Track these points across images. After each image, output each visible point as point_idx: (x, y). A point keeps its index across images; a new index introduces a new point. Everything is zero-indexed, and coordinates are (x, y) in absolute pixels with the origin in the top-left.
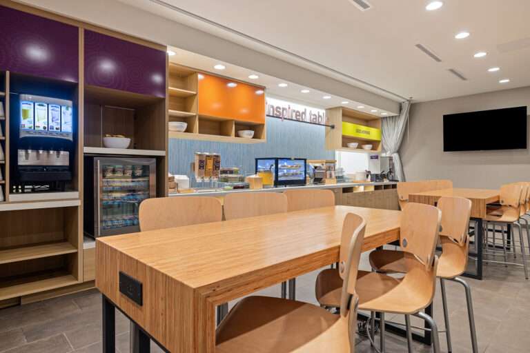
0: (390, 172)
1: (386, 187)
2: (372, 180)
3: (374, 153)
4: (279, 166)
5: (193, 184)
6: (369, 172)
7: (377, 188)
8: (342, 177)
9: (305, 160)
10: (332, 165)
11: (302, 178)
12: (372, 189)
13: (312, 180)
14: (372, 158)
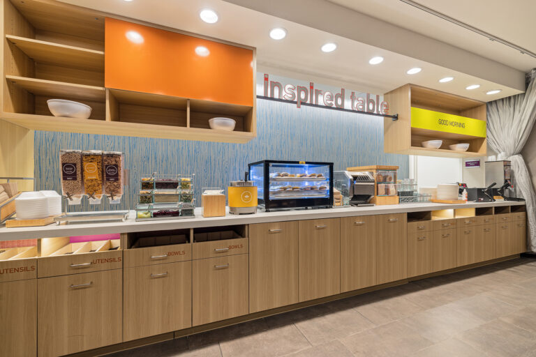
0: (507, 185)
1: (499, 210)
2: (469, 199)
3: (473, 156)
4: (272, 175)
5: (66, 207)
6: (464, 185)
7: (480, 211)
8: (410, 193)
9: (331, 165)
10: (391, 174)
11: (323, 196)
12: (472, 214)
13: (347, 200)
14: (467, 164)
